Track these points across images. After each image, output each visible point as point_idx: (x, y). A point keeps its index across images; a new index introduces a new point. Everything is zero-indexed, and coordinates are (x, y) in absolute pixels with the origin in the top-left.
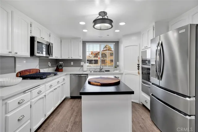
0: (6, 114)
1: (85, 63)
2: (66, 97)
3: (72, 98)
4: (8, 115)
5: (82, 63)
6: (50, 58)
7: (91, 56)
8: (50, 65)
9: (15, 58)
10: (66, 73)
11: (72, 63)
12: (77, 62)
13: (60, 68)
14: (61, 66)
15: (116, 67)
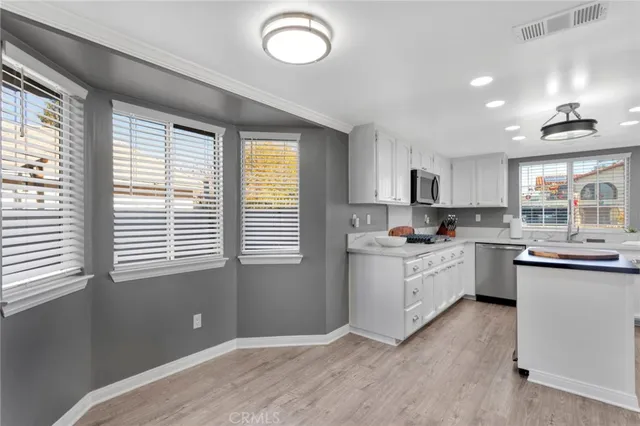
0: (405, 277)
1: (516, 216)
2: (466, 295)
3: (480, 298)
4: (408, 280)
5: (507, 218)
6: (435, 205)
7: (536, 194)
8: (428, 221)
9: (386, 206)
10: (464, 241)
11: (478, 218)
12: (492, 215)
13: (450, 227)
14: (451, 223)
15: (633, 231)
